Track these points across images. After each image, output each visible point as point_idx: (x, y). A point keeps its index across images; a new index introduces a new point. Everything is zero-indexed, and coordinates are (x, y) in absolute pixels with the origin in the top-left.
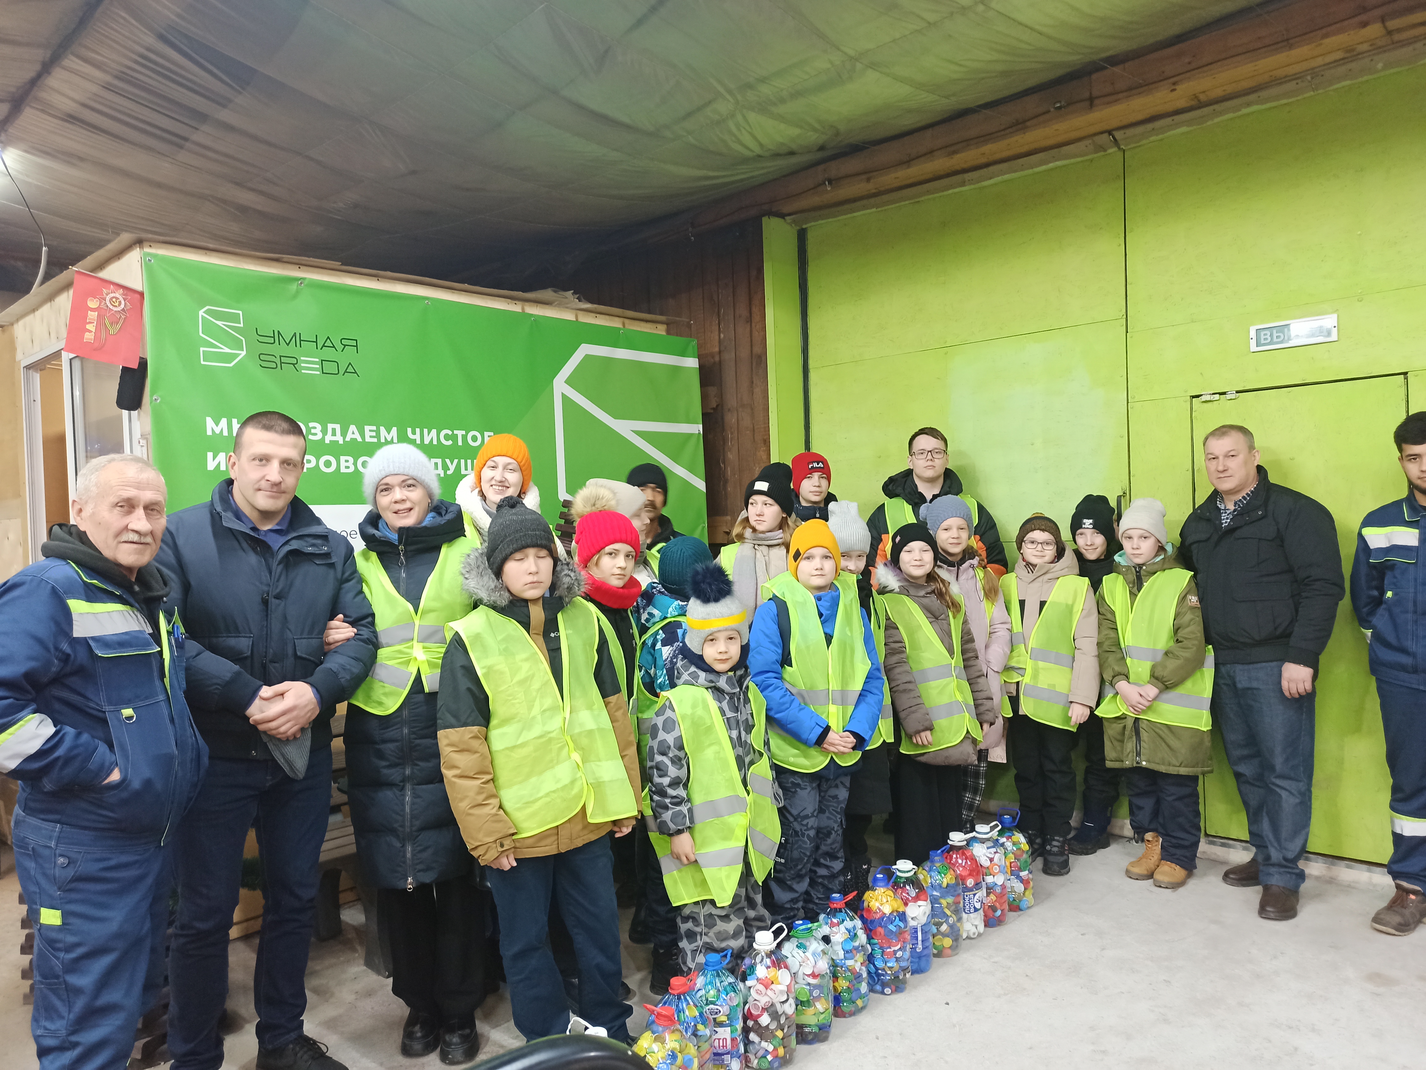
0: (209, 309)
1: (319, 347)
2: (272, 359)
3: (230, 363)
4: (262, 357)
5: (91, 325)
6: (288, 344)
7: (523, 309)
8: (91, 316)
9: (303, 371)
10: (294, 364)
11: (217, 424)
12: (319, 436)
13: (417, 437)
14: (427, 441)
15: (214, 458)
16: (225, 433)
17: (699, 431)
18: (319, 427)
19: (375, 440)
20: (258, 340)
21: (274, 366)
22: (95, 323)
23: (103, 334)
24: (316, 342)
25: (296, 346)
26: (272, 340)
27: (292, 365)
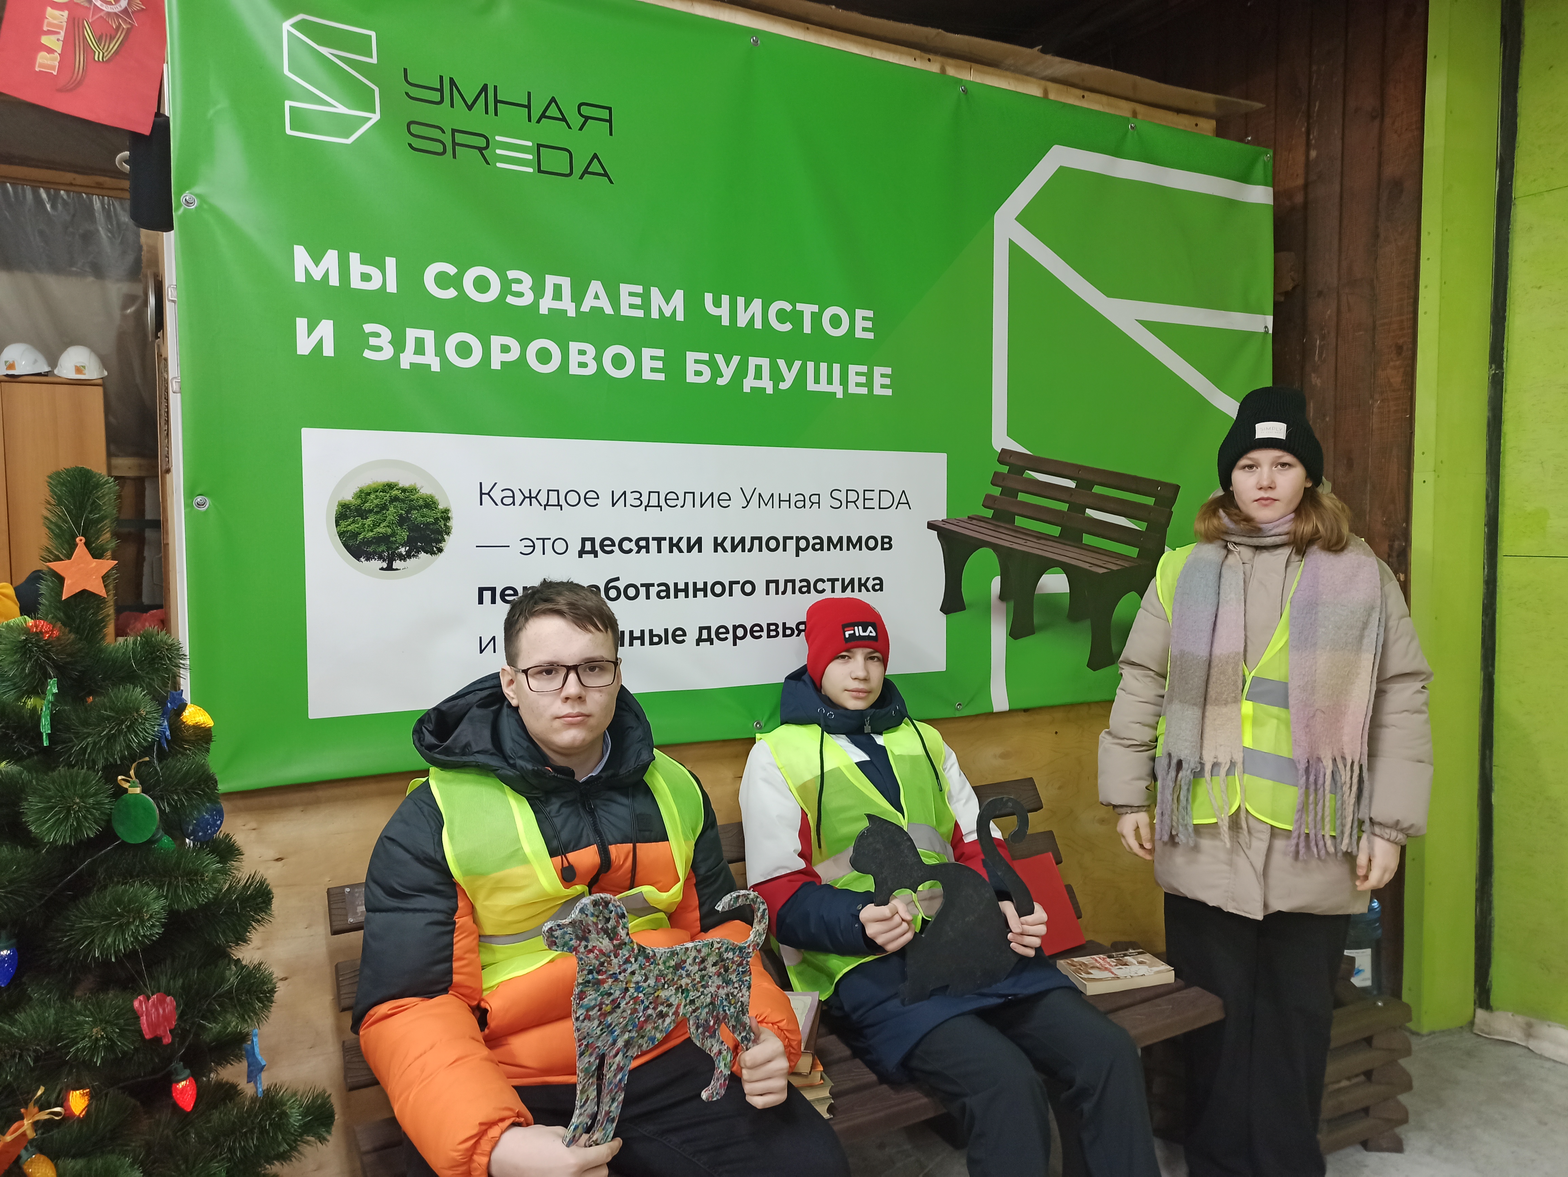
0: (303, 20)
1: (535, 116)
2: (436, 134)
3: (347, 136)
4: (414, 129)
5: (53, 38)
6: (470, 108)
7: (943, 71)
8: (54, 18)
9: (499, 165)
10: (481, 149)
11: (317, 261)
12: (528, 299)
13: (723, 312)
14: (742, 321)
15: (311, 330)
16: (334, 281)
17: (1266, 327)
18: (528, 280)
19: (640, 313)
20: (407, 94)
21: (440, 149)
22: (63, 33)
23: (80, 59)
24: (528, 107)
25: (487, 112)
26: (436, 96)
27: (477, 151)
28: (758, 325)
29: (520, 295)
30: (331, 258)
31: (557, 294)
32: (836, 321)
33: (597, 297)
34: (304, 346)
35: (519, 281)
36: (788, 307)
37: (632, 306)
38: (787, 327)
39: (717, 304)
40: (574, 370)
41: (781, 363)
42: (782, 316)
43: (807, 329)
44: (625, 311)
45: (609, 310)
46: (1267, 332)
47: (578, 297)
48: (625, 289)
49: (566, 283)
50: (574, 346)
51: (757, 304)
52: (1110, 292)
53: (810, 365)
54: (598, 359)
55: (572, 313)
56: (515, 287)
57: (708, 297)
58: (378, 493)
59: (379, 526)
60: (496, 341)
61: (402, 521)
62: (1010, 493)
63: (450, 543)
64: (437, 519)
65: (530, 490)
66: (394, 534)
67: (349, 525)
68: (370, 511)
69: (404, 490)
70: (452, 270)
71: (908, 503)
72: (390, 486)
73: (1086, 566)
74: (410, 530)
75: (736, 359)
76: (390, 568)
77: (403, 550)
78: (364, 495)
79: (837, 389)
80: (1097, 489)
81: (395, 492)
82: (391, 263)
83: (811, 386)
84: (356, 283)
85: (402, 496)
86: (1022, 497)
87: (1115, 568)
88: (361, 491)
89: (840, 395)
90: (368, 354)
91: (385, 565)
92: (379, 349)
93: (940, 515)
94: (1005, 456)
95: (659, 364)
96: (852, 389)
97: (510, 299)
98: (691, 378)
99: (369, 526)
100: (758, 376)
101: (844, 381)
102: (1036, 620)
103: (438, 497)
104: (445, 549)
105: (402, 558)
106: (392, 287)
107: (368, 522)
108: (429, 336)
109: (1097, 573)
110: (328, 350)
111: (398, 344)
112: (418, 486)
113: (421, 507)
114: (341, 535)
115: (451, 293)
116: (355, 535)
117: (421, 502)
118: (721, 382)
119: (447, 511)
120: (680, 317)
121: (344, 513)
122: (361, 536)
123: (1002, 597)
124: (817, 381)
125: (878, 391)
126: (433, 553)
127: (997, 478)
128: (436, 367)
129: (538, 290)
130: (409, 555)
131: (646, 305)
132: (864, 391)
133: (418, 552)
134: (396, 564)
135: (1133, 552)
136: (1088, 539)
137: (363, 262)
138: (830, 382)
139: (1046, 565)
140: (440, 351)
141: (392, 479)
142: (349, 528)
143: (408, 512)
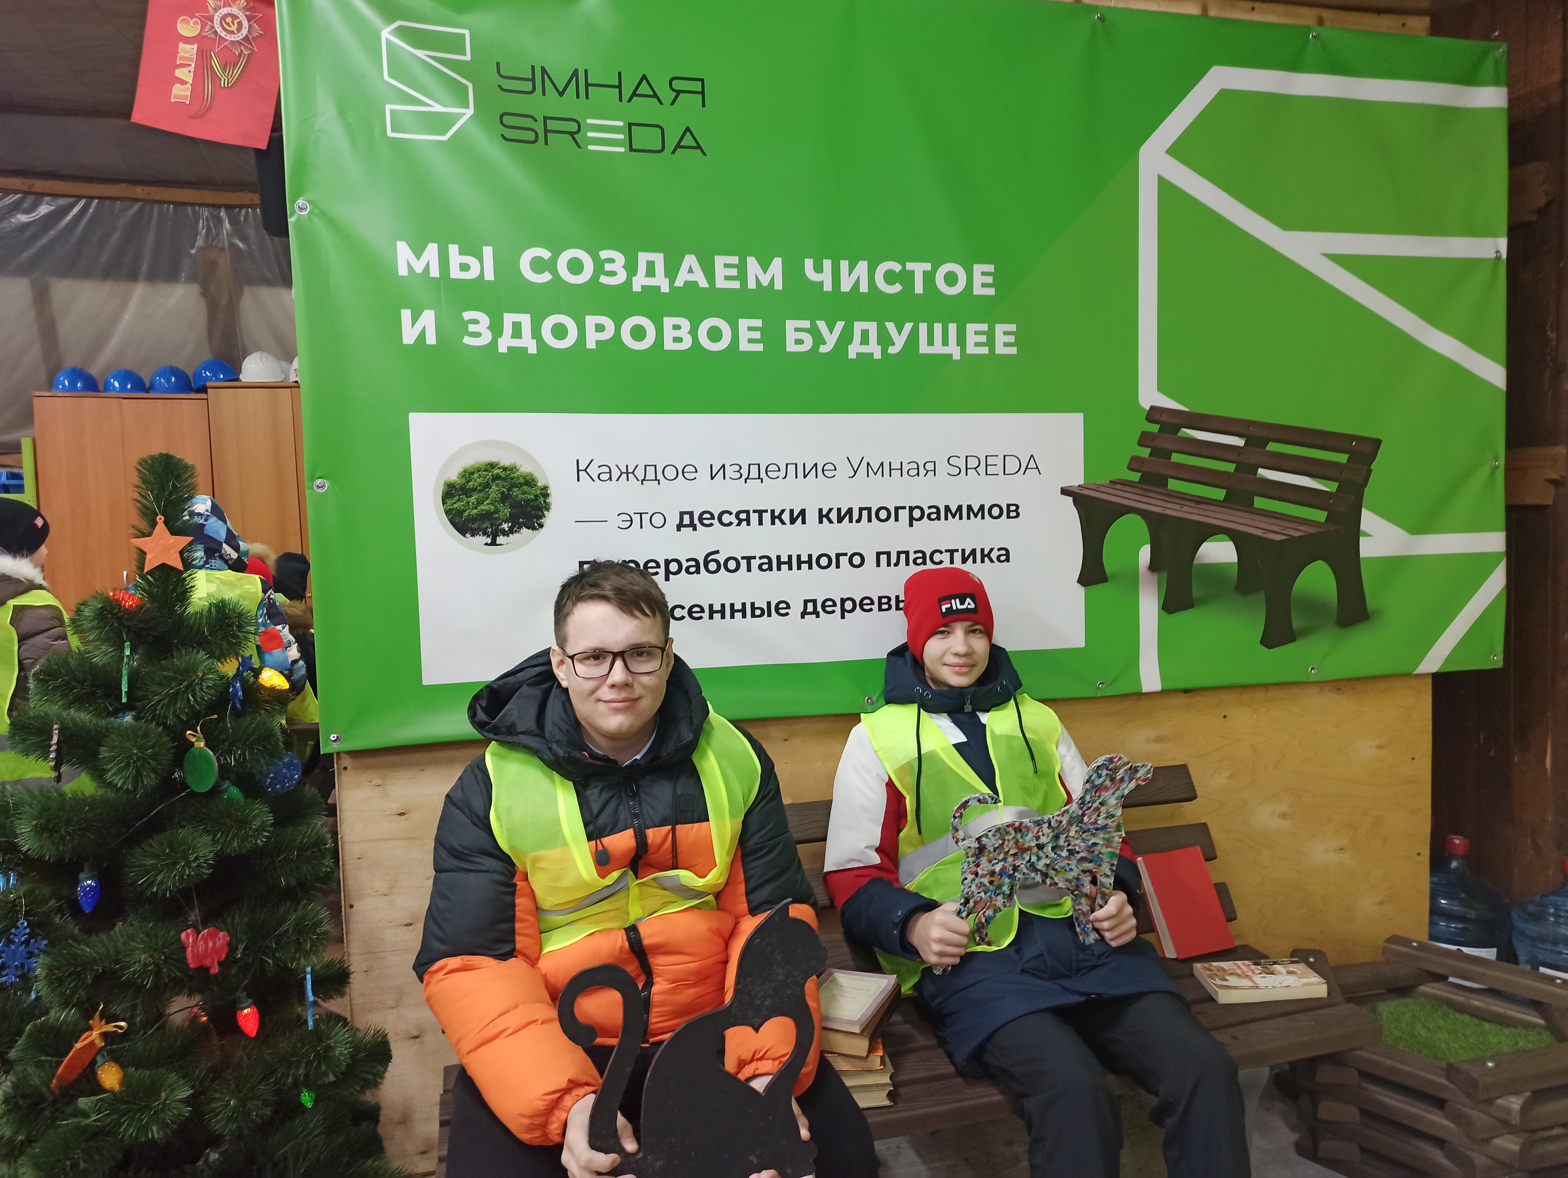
0: (400, 26)
1: (626, 95)
2: (528, 123)
3: (444, 134)
4: (507, 120)
5: (185, 70)
6: (561, 94)
8: (186, 51)
9: (590, 147)
10: (572, 134)
11: (418, 255)
12: (621, 277)
13: (826, 278)
14: (846, 286)
15: (414, 320)
16: (435, 273)
17: (1497, 252)
18: (620, 259)
19: (736, 285)
20: (500, 87)
21: (531, 136)
22: (193, 65)
23: (209, 86)
24: (619, 87)
25: (578, 97)
26: (528, 86)
27: (569, 136)
28: (864, 288)
29: (613, 274)
30: (432, 251)
31: (651, 271)
32: (951, 279)
33: (691, 271)
34: (409, 336)
35: (612, 261)
36: (897, 267)
37: (727, 278)
38: (897, 288)
39: (818, 269)
40: (669, 345)
41: (891, 326)
42: (890, 278)
43: (919, 289)
44: (720, 283)
45: (703, 283)
46: (1498, 258)
47: (671, 272)
48: (720, 261)
49: (659, 259)
50: (668, 322)
51: (862, 267)
52: (1287, 224)
53: (923, 327)
54: (694, 332)
55: (665, 289)
56: (608, 267)
57: (809, 263)
58: (480, 473)
59: (482, 503)
60: (591, 321)
61: (504, 498)
62: (1161, 453)
63: (550, 519)
64: (536, 496)
65: (627, 466)
66: (497, 511)
67: (455, 503)
68: (474, 490)
69: (505, 469)
70: (546, 254)
71: (1037, 468)
72: (492, 466)
73: (1259, 533)
74: (511, 507)
75: (840, 325)
76: (494, 543)
77: (505, 526)
78: (468, 474)
79: (954, 350)
80: (1272, 447)
81: (496, 471)
82: (488, 252)
83: (924, 348)
84: (455, 273)
85: (503, 475)
86: (1176, 458)
87: (1296, 534)
88: (465, 471)
89: (957, 356)
90: (468, 340)
91: (489, 540)
92: (477, 335)
93: (1076, 480)
94: (1155, 414)
95: (757, 335)
96: (971, 349)
97: (604, 279)
98: (791, 347)
99: (473, 503)
100: (865, 340)
101: (961, 341)
102: (1196, 593)
103: (536, 475)
104: (546, 525)
105: (505, 533)
106: (489, 276)
107: (473, 500)
108: (525, 320)
109: (1272, 541)
110: (431, 339)
111: (496, 329)
112: (518, 465)
113: (521, 484)
114: (448, 512)
115: (546, 277)
116: (460, 512)
117: (521, 480)
118: (823, 349)
119: (545, 488)
120: (778, 285)
121: (450, 492)
122: (466, 514)
123: (1153, 567)
124: (931, 342)
125: (1000, 350)
126: (534, 528)
127: (1144, 439)
128: (533, 349)
129: (631, 268)
130: (511, 531)
131: (742, 276)
132: (985, 350)
133: (520, 528)
134: (500, 539)
135: (1320, 516)
136: (1259, 502)
137: (462, 252)
138: (945, 342)
139: (1208, 532)
140: (536, 333)
141: (494, 459)
142: (455, 506)
143: (509, 490)
